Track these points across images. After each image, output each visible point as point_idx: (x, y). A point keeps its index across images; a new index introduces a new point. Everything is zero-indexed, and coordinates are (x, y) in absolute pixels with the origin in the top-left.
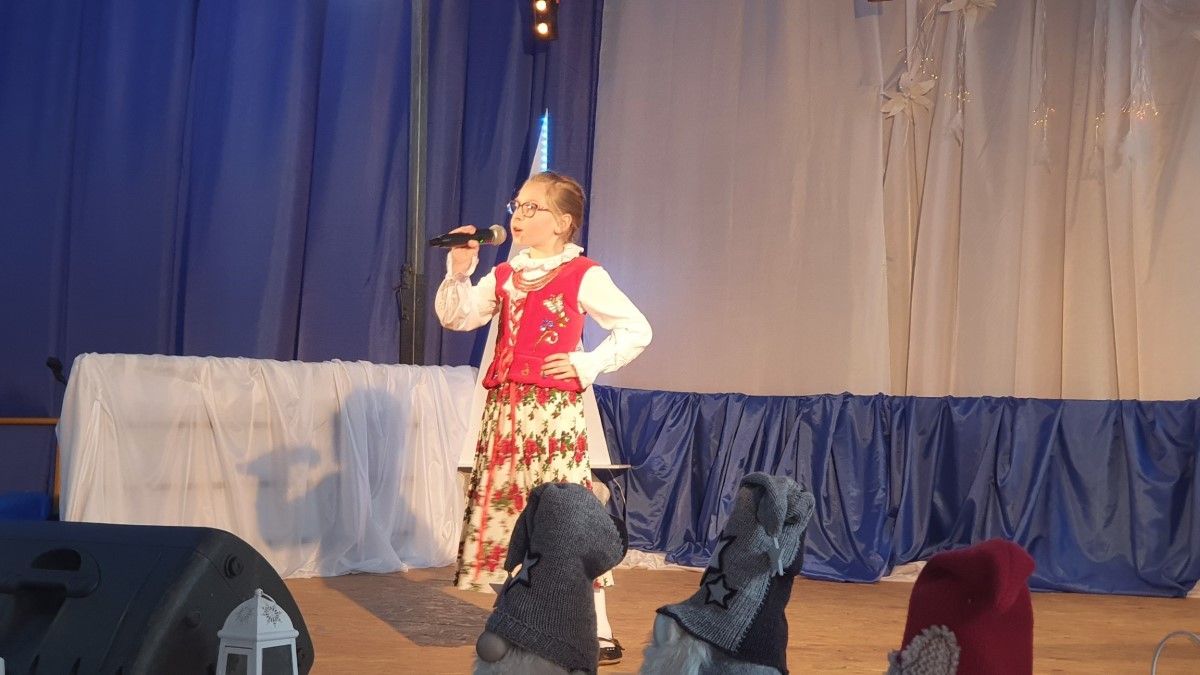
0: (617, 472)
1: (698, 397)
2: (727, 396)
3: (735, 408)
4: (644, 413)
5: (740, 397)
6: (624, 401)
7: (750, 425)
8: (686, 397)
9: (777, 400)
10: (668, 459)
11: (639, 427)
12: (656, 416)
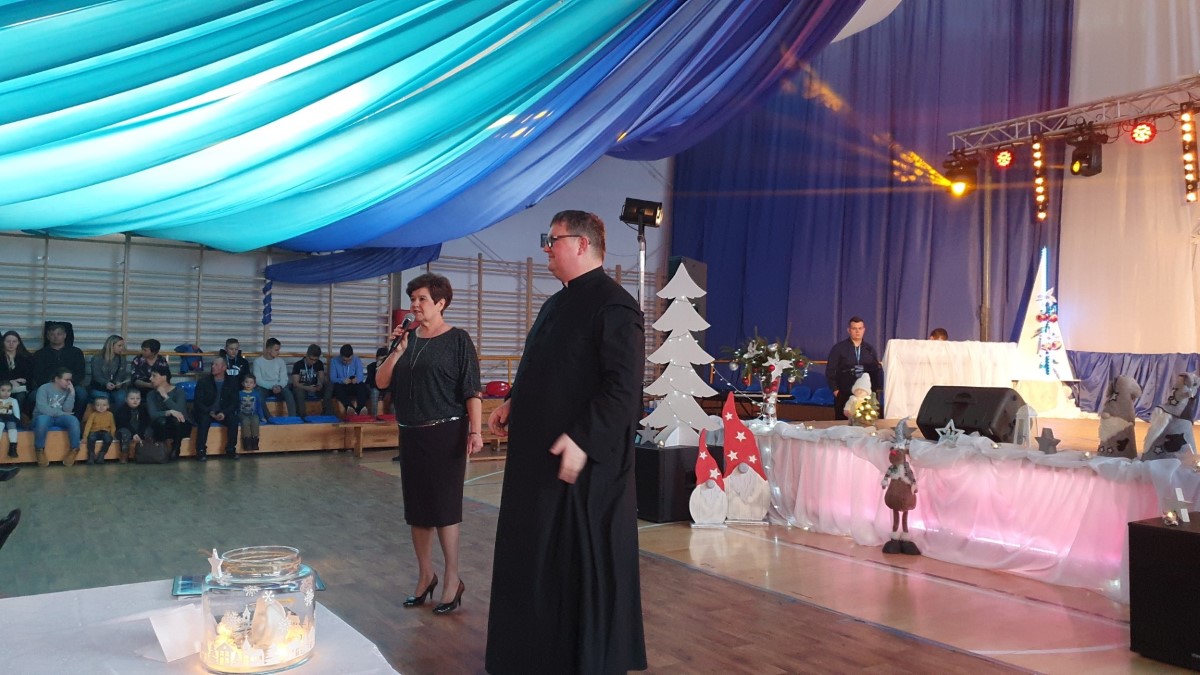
0: (1075, 383)
1: (1111, 354)
2: (1124, 354)
3: (1127, 359)
4: (1088, 359)
5: (1130, 354)
6: (1079, 355)
7: (1135, 366)
8: (1106, 355)
9: (1147, 356)
10: (1098, 378)
11: (1085, 365)
12: (1093, 361)
